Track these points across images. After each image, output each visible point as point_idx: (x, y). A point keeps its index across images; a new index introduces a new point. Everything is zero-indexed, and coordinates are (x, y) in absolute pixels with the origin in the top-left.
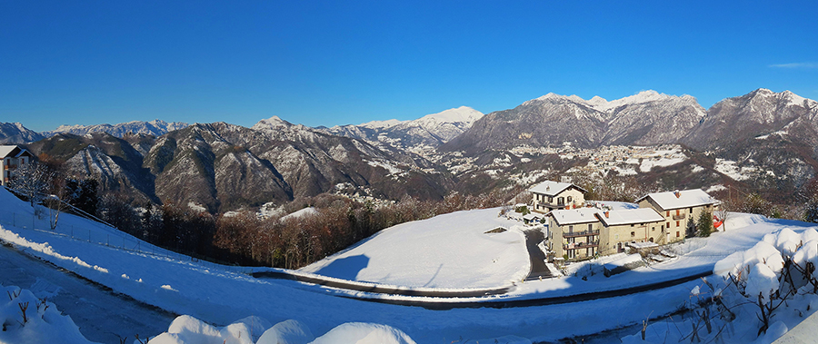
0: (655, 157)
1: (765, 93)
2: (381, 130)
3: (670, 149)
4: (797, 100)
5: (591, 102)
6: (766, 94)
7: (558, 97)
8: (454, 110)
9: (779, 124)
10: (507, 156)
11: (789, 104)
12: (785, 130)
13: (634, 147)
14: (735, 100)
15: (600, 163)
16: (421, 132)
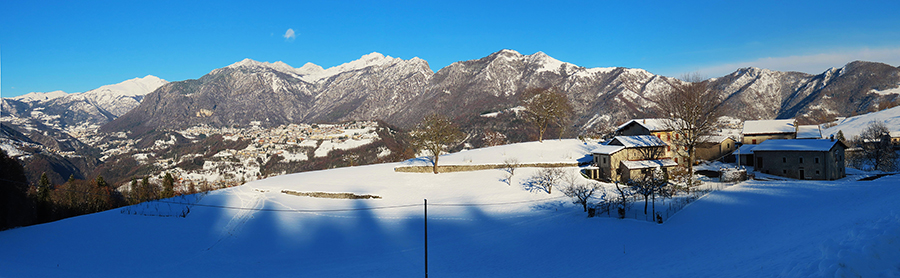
0: (340, 138)
1: (510, 55)
2: (36, 104)
3: (363, 127)
4: (551, 65)
5: (300, 70)
6: (510, 57)
7: (255, 63)
8: (138, 80)
9: (520, 96)
10: (173, 137)
11: (539, 70)
12: (525, 105)
13: (320, 126)
14: (468, 64)
15: (265, 146)
16: (87, 108)
